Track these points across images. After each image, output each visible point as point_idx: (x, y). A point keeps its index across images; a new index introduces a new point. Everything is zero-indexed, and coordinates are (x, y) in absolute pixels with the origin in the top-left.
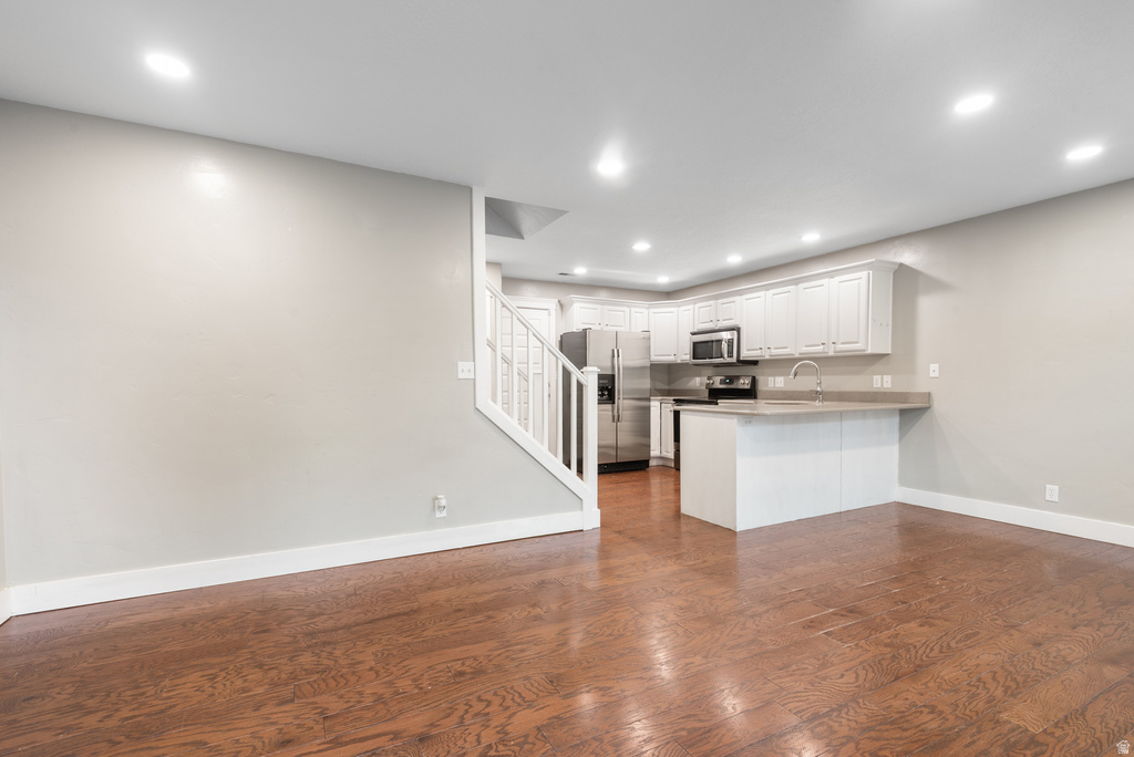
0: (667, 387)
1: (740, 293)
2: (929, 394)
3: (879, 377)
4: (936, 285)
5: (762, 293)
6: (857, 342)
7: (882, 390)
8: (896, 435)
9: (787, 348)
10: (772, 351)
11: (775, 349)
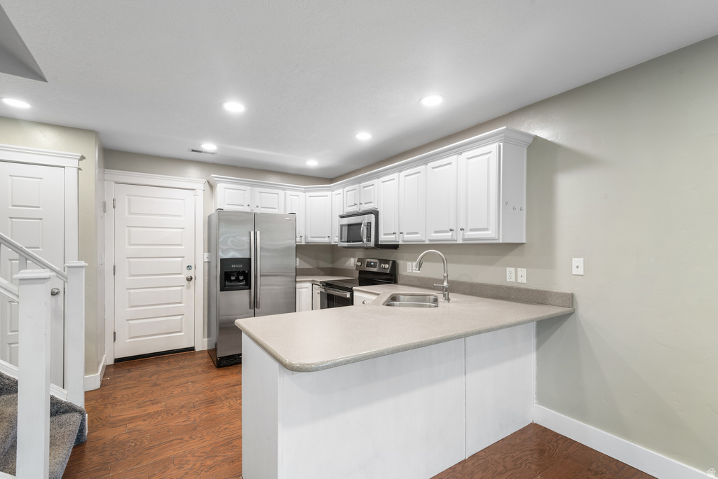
0: (331, 266)
1: (377, 176)
2: (572, 295)
3: (513, 270)
4: (578, 160)
5: (395, 176)
6: (486, 229)
7: (516, 286)
8: (534, 341)
9: (417, 233)
10: (405, 236)
11: (408, 234)
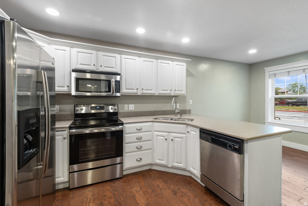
9: (152, 90)
10: (144, 91)
11: (145, 90)
